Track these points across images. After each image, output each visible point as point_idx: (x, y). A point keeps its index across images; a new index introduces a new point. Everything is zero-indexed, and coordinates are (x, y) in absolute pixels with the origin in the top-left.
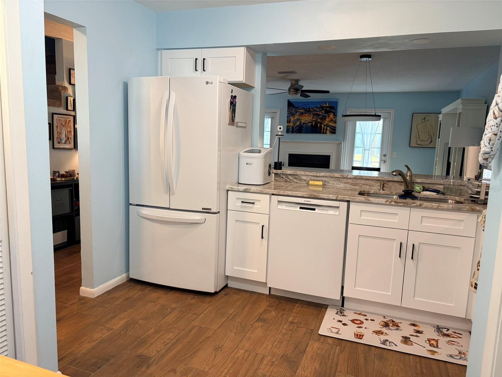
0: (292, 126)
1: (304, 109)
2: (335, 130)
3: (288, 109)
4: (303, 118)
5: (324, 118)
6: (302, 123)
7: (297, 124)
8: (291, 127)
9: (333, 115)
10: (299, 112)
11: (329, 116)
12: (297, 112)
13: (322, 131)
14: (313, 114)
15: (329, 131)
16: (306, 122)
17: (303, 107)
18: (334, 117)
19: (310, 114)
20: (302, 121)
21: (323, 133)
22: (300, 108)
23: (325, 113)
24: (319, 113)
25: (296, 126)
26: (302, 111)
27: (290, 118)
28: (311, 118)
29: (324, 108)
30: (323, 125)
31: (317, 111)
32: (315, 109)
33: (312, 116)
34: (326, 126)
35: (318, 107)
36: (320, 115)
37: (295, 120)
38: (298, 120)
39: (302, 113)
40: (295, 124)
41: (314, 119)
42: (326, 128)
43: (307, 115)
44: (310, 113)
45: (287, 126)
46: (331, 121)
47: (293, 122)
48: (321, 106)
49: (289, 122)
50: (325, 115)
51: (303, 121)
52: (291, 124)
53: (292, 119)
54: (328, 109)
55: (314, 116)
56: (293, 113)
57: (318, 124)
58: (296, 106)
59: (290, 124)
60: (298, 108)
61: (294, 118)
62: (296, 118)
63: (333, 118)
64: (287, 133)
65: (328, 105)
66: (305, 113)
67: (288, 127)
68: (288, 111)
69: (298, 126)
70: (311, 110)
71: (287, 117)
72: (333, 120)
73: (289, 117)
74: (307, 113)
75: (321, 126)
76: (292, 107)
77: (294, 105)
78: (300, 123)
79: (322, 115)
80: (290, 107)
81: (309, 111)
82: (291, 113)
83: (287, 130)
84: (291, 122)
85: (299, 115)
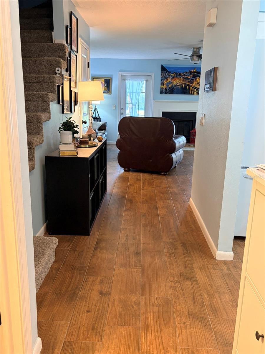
3: (161, 73)
4: (174, 81)
5: (192, 82)
8: (164, 89)
9: (199, 79)
10: (171, 76)
11: (196, 80)
12: (169, 76)
14: (183, 78)
16: (177, 85)
17: (175, 72)
23: (193, 77)
26: (174, 75)
28: (181, 81)
29: (193, 73)
31: (186, 76)
32: (185, 74)
33: (182, 79)
34: (194, 88)
35: (187, 72)
36: (189, 78)
38: (171, 82)
39: (174, 77)
40: (167, 86)
41: (184, 82)
46: (198, 84)
47: (166, 84)
48: (189, 71)
49: (162, 84)
50: (193, 79)
51: (174, 84)
52: (165, 86)
53: (165, 82)
54: (195, 74)
59: (163, 86)
60: (170, 72)
61: (167, 81)
62: (169, 81)
63: (199, 82)
64: (161, 94)
65: (196, 70)
66: (176, 77)
67: (162, 89)
68: (162, 75)
69: (171, 88)
70: (181, 74)
71: (161, 80)
73: (163, 80)
74: (178, 77)
76: (165, 72)
77: (167, 70)
78: (172, 85)
79: (190, 79)
80: (163, 72)
81: (180, 75)
82: (165, 77)
83: (161, 91)
84: (164, 84)
85: (171, 79)
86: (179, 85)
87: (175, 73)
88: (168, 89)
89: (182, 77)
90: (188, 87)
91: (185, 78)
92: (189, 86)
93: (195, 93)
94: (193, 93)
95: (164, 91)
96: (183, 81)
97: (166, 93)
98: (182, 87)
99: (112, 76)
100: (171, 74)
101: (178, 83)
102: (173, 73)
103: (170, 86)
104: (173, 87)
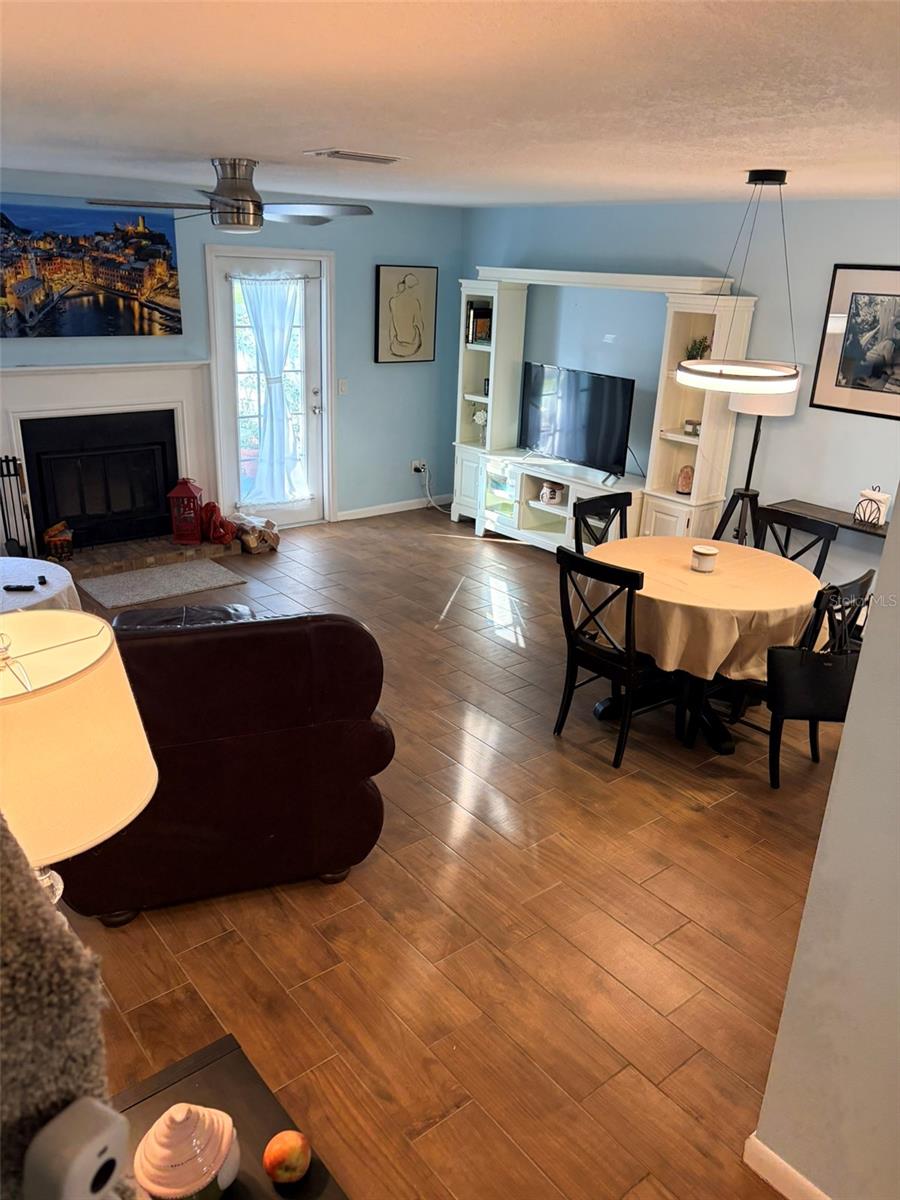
0: (16, 310)
1: (54, 237)
2: (179, 320)
4: (56, 276)
5: (135, 278)
6: (56, 297)
7: (38, 301)
8: (12, 312)
9: (165, 265)
10: (33, 249)
11: (152, 272)
12: (25, 250)
13: (137, 327)
14: (94, 260)
15: (161, 324)
16: (70, 293)
18: (171, 276)
19: (82, 259)
20: (53, 286)
21: (142, 333)
23: (136, 260)
24: (114, 256)
25: (34, 311)
26: (48, 247)
28: (88, 276)
29: (133, 238)
30: (136, 304)
31: (106, 251)
32: (99, 241)
33: (89, 268)
34: (149, 308)
35: (109, 234)
36: (121, 263)
37: (23, 281)
38: (36, 281)
39: (48, 258)
40: (24, 299)
41: (99, 281)
42: (149, 314)
43: (69, 261)
44: (81, 254)
46: (162, 287)
47: (17, 290)
48: (117, 229)
50: (139, 265)
51: (57, 289)
52: (11, 300)
53: (10, 278)
54: (144, 242)
55: (100, 270)
56: (10, 253)
57: (117, 301)
58: (15, 224)
59: (4, 300)
60: (27, 232)
61: (19, 273)
62: (27, 273)
63: (167, 279)
65: (145, 227)
66: (62, 256)
69: (42, 310)
70: (82, 243)
72: (169, 285)
74: (68, 257)
75: (129, 309)
77: (7, 220)
78: (47, 295)
79: (127, 267)
81: (75, 248)
84: (7, 290)
85: (37, 264)
86: (81, 295)
87: (49, 239)
88: (31, 315)
89: (87, 258)
90: (121, 302)
91: (102, 264)
92: (124, 298)
93: (157, 327)
94: (146, 327)
95: (12, 323)
96: (96, 275)
97: (22, 334)
98: (96, 301)
100: (33, 239)
101: (73, 286)
102: (42, 235)
103: (39, 298)
104: (52, 305)
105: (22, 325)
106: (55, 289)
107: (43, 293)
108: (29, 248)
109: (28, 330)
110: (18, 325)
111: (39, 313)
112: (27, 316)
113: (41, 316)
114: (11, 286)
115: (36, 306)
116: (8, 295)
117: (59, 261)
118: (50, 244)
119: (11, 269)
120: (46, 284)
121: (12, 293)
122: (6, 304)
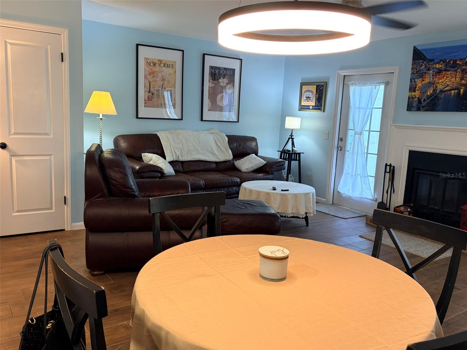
0: (418, 98)
1: (444, 61)
3: (412, 64)
4: (441, 81)
6: (438, 91)
7: (429, 94)
8: (416, 99)
10: (433, 68)
12: (429, 69)
14: (463, 70)
16: (446, 89)
17: (443, 58)
20: (438, 85)
22: (436, 61)
25: (425, 98)
26: (440, 66)
27: (415, 82)
28: (457, 79)
33: (459, 75)
37: (425, 84)
38: (431, 84)
39: (439, 71)
40: (423, 93)
41: (463, 82)
43: (449, 73)
44: (456, 68)
45: (409, 98)
47: (421, 88)
49: (412, 89)
51: (440, 87)
52: (417, 94)
53: (419, 83)
56: (422, 71)
58: (427, 58)
59: (414, 93)
60: (433, 60)
61: (423, 81)
62: (427, 80)
64: (407, 110)
66: (446, 70)
67: (411, 100)
68: (412, 69)
69: (430, 98)
70: (458, 62)
71: (411, 80)
73: (415, 79)
74: (449, 71)
76: (420, 61)
77: (424, 56)
78: (434, 90)
80: (416, 61)
81: (454, 65)
82: (419, 72)
83: (408, 105)
84: (417, 89)
85: (433, 76)
86: (451, 90)
87: (442, 62)
88: (424, 100)
89: (459, 70)
91: (466, 73)
95: (415, 105)
96: (462, 79)
97: (418, 109)
99: (328, 78)
100: (433, 64)
101: (448, 85)
102: (439, 61)
103: (430, 92)
104: (436, 95)
105: (419, 105)
106: (438, 87)
107: (432, 89)
108: (431, 68)
109: (421, 107)
110: (417, 105)
111: (428, 99)
112: (422, 101)
113: (428, 101)
114: (418, 87)
115: (427, 96)
116: (416, 91)
117: (444, 73)
118: (442, 65)
119: (421, 79)
120: (435, 85)
121: (418, 90)
122: (415, 96)
